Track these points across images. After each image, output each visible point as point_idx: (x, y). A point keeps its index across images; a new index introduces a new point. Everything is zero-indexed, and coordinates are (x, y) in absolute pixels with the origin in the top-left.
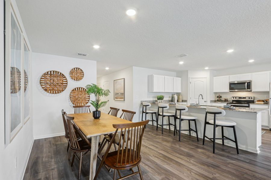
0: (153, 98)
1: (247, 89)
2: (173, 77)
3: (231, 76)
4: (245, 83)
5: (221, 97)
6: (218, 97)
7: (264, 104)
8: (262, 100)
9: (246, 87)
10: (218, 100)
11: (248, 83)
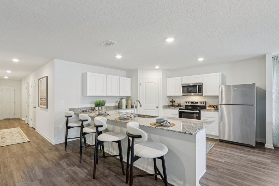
0: (90, 103)
1: (199, 93)
2: (119, 77)
3: (183, 77)
4: (196, 86)
5: (174, 101)
6: (171, 102)
7: (214, 110)
8: (212, 106)
9: (198, 91)
10: (171, 105)
11: (199, 86)
